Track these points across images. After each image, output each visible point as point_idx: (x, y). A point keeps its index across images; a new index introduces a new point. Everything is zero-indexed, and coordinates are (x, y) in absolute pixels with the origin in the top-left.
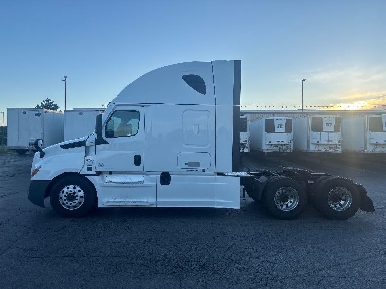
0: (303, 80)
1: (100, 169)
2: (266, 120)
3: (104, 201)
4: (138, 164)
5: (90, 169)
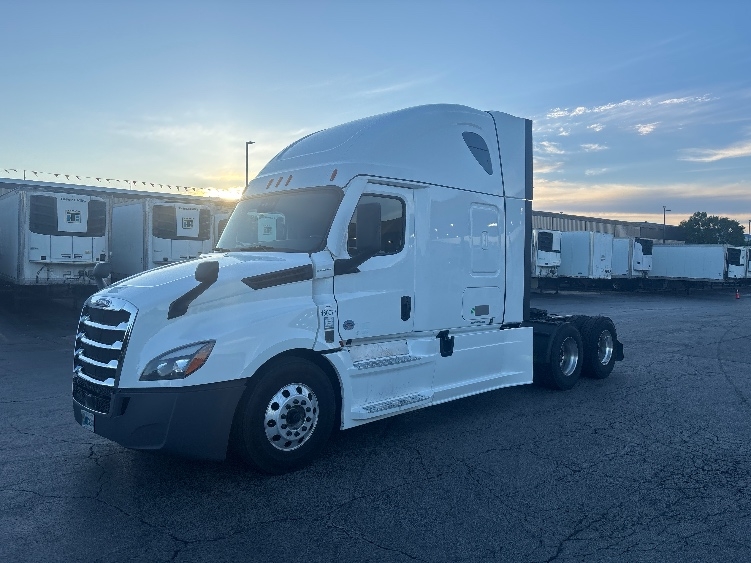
0: (247, 143)
1: (347, 335)
2: (32, 197)
3: (356, 411)
4: (405, 315)
5: (330, 337)
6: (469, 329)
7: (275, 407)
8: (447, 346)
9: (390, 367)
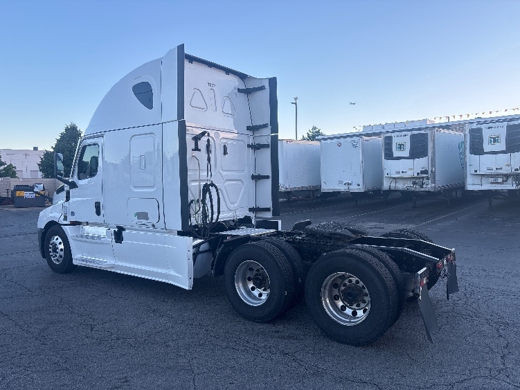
4: (98, 213)
5: (65, 218)
6: (140, 229)
7: (60, 243)
8: (118, 237)
9: (80, 239)
